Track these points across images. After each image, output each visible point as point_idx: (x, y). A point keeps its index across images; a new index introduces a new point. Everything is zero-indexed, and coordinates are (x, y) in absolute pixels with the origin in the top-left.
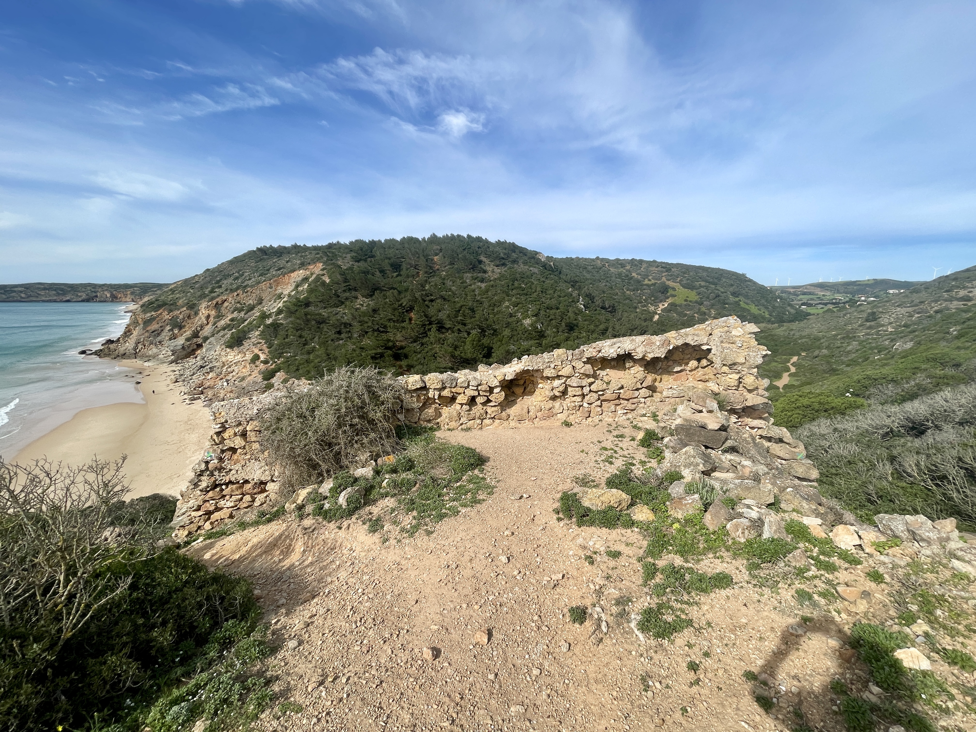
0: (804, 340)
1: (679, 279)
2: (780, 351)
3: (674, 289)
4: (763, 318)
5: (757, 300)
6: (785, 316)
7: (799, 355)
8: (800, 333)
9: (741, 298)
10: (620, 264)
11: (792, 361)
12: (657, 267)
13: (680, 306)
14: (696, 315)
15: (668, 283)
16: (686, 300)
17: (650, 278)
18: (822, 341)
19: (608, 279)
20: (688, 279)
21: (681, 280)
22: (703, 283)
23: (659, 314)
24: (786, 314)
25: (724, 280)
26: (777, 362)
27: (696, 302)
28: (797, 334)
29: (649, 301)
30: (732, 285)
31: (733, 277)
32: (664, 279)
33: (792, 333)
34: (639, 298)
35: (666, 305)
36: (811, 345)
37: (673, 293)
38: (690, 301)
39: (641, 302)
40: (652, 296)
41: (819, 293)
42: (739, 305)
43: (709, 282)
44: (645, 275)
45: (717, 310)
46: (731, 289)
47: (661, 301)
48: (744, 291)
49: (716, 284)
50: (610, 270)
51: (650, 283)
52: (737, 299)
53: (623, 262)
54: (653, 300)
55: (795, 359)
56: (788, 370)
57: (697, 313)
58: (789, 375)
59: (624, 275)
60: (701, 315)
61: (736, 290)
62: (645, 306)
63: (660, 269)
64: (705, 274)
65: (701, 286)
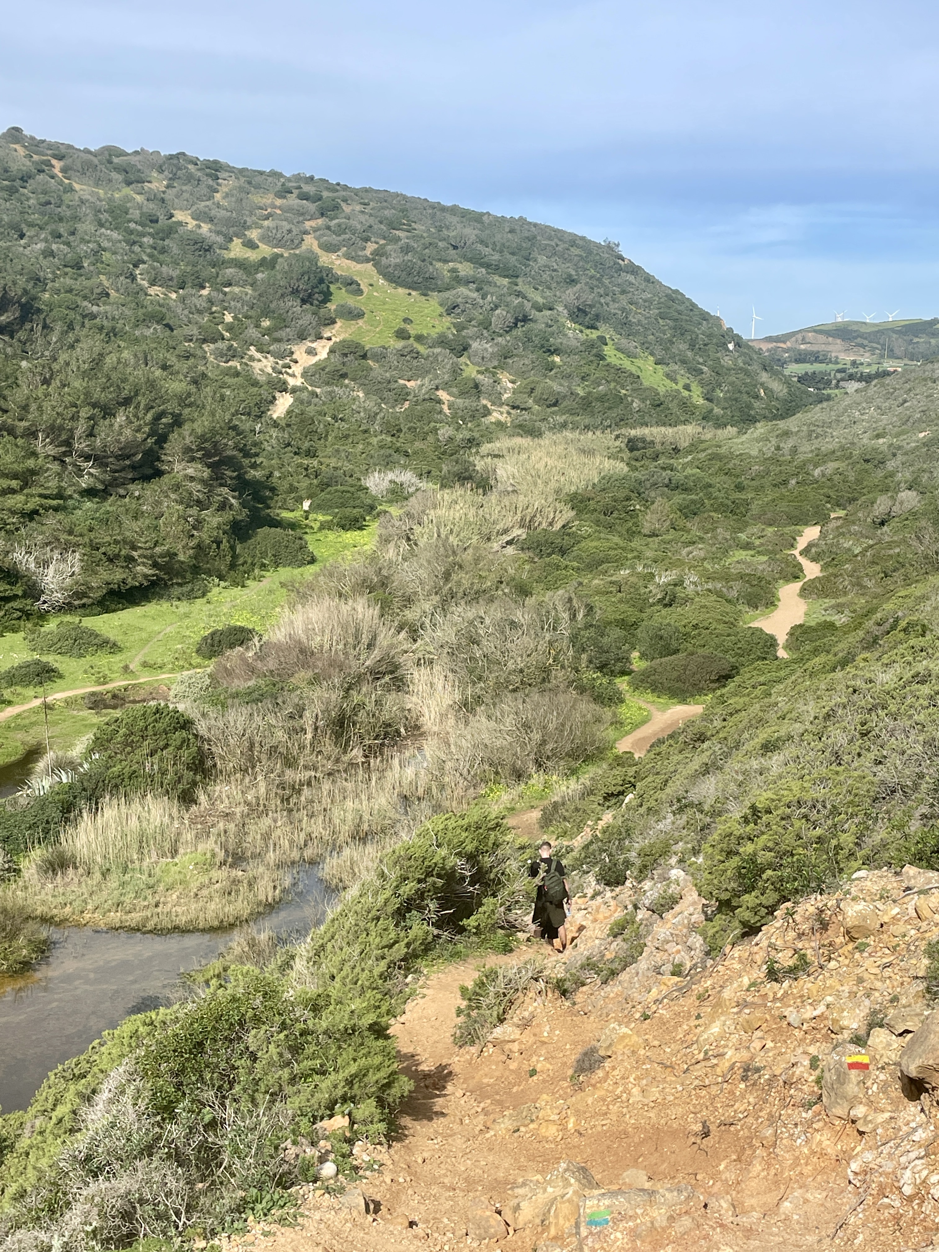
0: (831, 466)
1: (371, 247)
2: (755, 508)
3: (352, 285)
4: (685, 405)
5: (660, 341)
6: (757, 404)
7: (821, 519)
8: (816, 443)
9: (605, 330)
10: (118, 169)
11: (802, 543)
12: (284, 192)
13: (381, 356)
14: (443, 395)
15: (326, 259)
16: (401, 334)
17: (254, 234)
18: (891, 465)
19: (62, 229)
20: (406, 250)
21: (379, 253)
22: (465, 269)
23: (294, 391)
24: (757, 397)
25: (542, 260)
26: (747, 546)
27: (442, 341)
28: (806, 450)
29: (252, 332)
30: (572, 281)
31: (575, 251)
32: (311, 243)
33: (787, 445)
34: (205, 319)
35: (323, 354)
36: (858, 481)
37: (352, 301)
38: (419, 338)
39: (218, 338)
40: (266, 313)
41: (842, 356)
42: (601, 357)
43: (488, 266)
44: (229, 222)
45: (522, 374)
46: (570, 294)
47: (302, 337)
48: (613, 308)
49: (513, 276)
50: (71, 190)
51: (253, 256)
52: (594, 335)
53: (134, 160)
54: (268, 332)
55: (812, 533)
56: (795, 573)
57: (446, 386)
58: (804, 592)
59: (135, 214)
60: (462, 394)
61: (589, 298)
62: (231, 354)
63: (293, 201)
64: (471, 233)
65: (458, 280)
